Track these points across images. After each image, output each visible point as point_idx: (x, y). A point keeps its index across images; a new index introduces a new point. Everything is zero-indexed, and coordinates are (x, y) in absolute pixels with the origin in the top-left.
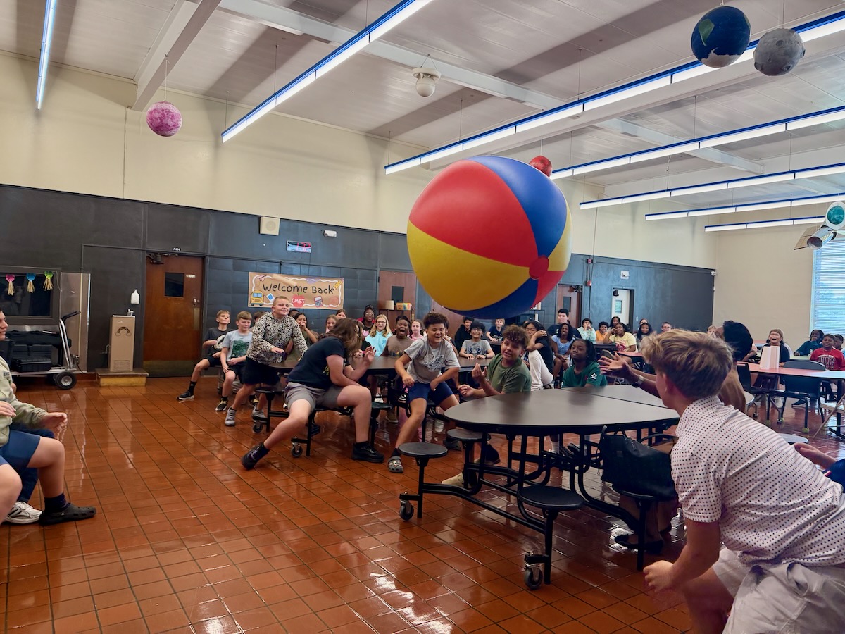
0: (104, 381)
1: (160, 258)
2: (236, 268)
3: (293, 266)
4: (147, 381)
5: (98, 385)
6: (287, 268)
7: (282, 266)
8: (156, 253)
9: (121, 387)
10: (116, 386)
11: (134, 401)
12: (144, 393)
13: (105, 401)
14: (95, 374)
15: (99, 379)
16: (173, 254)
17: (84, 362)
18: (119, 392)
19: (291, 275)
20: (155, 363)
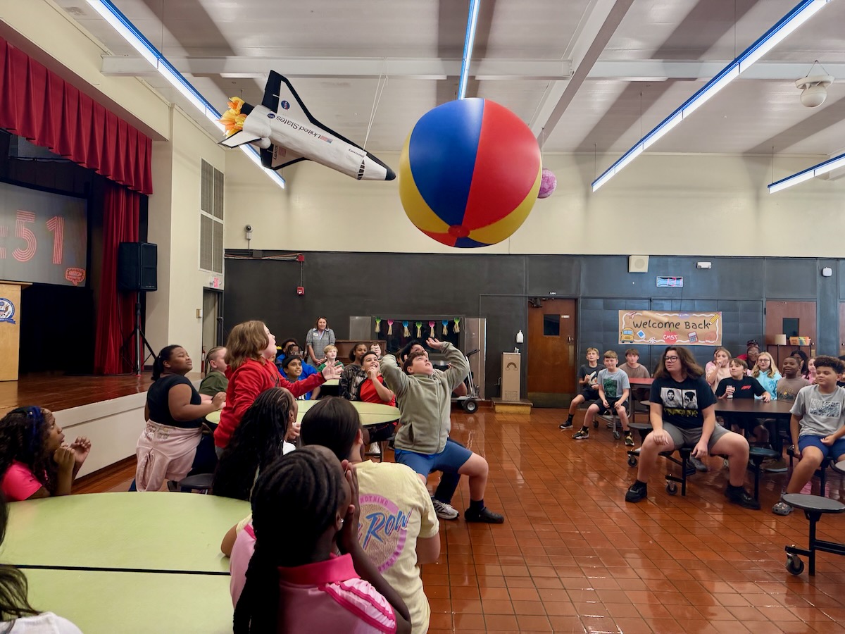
0: (498, 408)
1: (539, 302)
2: (606, 307)
3: (663, 302)
4: (532, 410)
5: (493, 411)
6: (657, 304)
7: (652, 302)
8: (536, 298)
9: (511, 414)
10: (507, 413)
11: (522, 426)
12: (530, 420)
13: (499, 425)
14: (491, 402)
15: (494, 406)
16: (550, 298)
17: (482, 391)
18: (510, 418)
19: (662, 311)
20: (537, 394)
